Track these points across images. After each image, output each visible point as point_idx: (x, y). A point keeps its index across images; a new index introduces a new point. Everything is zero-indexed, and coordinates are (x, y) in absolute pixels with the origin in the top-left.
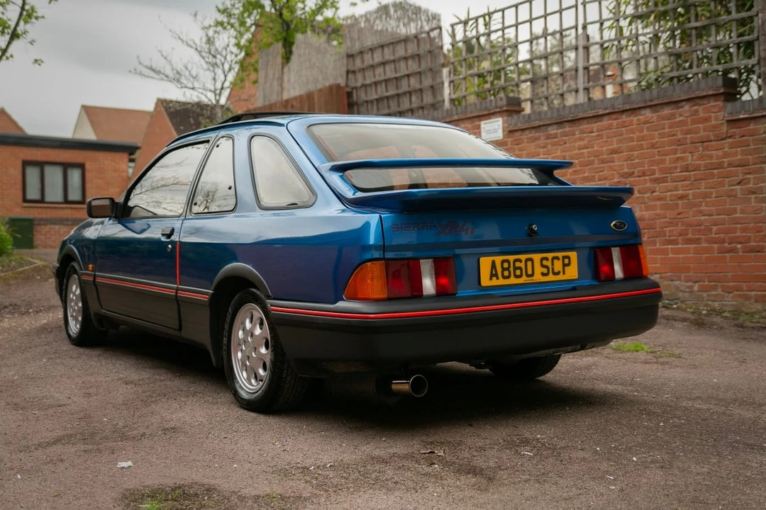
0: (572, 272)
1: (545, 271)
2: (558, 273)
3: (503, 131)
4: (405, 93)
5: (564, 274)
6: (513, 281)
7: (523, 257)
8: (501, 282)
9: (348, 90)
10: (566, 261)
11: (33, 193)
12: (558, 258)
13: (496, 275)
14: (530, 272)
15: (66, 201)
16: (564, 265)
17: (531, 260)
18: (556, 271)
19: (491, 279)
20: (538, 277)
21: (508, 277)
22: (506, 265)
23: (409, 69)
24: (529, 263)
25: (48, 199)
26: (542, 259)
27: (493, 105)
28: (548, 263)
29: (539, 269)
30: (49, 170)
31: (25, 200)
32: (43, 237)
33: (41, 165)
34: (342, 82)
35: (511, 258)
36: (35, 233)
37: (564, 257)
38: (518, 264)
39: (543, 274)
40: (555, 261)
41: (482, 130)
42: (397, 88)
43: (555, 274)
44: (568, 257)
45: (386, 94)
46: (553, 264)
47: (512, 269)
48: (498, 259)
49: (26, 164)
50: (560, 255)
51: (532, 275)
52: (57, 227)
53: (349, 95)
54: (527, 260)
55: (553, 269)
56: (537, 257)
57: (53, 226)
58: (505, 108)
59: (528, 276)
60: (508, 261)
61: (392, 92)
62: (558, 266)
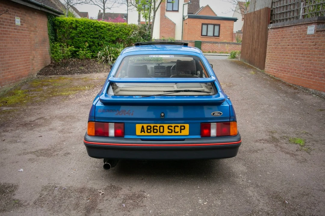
0: (186, 132)
1: (170, 131)
2: (178, 132)
3: (314, 31)
4: (288, 12)
5: (181, 132)
6: (152, 134)
7: (158, 125)
8: (146, 134)
9: (272, 9)
10: (183, 128)
11: (204, 33)
12: (178, 126)
13: (144, 131)
14: (162, 131)
15: (214, 36)
16: (181, 129)
17: (163, 127)
18: (176, 131)
19: (141, 132)
20: (166, 133)
21: (151, 132)
22: (149, 128)
23: (291, 2)
24: (162, 128)
25: (208, 35)
26: (169, 127)
27: (313, 19)
28: (173, 128)
29: (166, 130)
30: (209, 26)
31: (202, 35)
32: (204, 47)
33: (207, 25)
34: (270, 7)
35: (152, 125)
36: (202, 46)
37: (181, 126)
38: (155, 128)
39: (169, 132)
40: (176, 127)
41: (308, 29)
42: (286, 9)
43: (175, 132)
44: (184, 127)
45: (283, 12)
46: (174, 128)
47: (152, 129)
48: (145, 126)
49: (203, 24)
50: (179, 125)
51: (163, 132)
52: (208, 44)
53: (272, 11)
54: (160, 127)
55: (174, 131)
56: (166, 126)
57: (207, 44)
58: (316, 22)
59: (160, 132)
60: (151, 126)
61: (285, 11)
62: (177, 129)
